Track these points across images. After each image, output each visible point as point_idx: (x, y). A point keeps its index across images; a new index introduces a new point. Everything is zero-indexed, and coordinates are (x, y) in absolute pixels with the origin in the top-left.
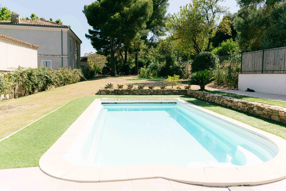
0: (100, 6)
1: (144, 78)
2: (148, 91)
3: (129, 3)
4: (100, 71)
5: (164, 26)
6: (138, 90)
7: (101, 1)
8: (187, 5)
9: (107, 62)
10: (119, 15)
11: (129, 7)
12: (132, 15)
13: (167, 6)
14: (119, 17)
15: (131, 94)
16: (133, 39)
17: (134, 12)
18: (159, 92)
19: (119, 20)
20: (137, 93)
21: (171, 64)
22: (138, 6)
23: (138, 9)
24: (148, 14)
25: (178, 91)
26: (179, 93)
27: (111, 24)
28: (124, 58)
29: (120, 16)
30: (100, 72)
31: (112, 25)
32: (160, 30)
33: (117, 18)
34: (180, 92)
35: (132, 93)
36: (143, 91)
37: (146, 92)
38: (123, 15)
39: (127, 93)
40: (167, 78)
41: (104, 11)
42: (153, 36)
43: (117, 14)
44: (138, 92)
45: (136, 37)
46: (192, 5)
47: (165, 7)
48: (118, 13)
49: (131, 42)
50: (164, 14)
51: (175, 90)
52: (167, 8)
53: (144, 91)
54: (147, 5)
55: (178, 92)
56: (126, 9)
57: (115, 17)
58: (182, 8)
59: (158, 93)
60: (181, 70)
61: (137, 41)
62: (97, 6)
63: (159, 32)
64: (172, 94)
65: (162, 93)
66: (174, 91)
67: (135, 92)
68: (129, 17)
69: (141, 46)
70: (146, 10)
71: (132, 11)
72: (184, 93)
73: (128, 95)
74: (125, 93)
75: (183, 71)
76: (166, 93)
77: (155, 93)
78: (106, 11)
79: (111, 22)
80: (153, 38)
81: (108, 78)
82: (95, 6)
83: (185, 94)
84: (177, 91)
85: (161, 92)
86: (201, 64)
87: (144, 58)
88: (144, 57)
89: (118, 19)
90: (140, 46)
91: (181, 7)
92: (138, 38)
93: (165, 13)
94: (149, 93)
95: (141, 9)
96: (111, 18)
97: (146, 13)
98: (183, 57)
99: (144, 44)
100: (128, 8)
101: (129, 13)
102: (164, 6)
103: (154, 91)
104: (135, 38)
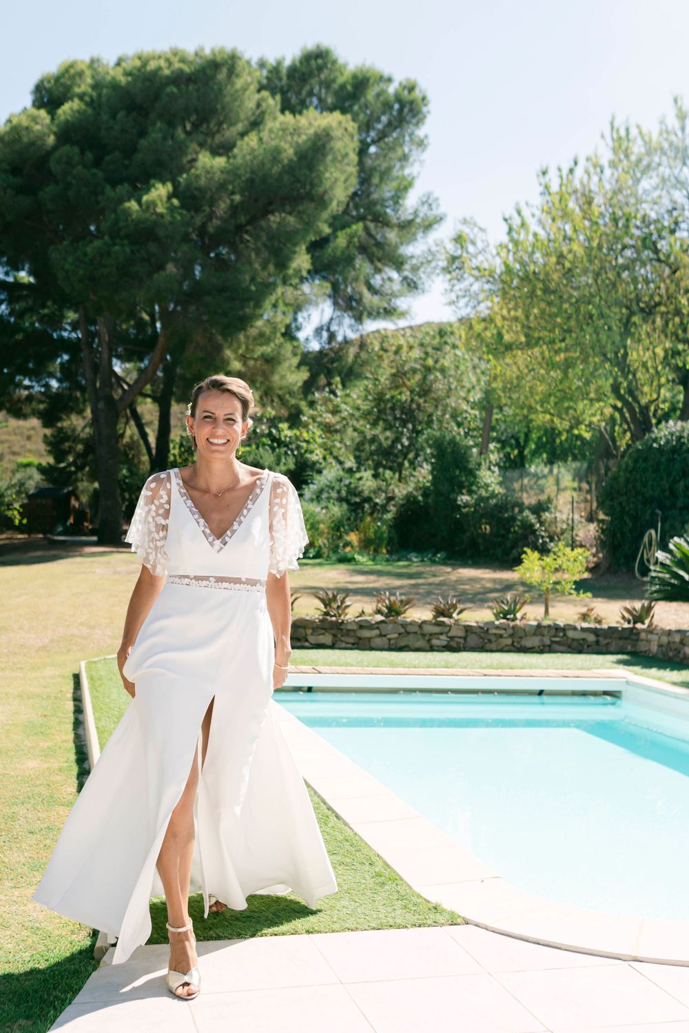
0: (51, 140)
1: (315, 557)
2: (437, 629)
3: (218, 131)
4: (9, 513)
5: (398, 264)
6: (382, 622)
7: (60, 111)
8: (576, 163)
9: (51, 460)
10: (170, 197)
11: (225, 149)
12: (237, 198)
13: (415, 154)
14: (172, 209)
15: (344, 645)
16: (242, 337)
17: (251, 181)
18: (493, 639)
19: (171, 223)
20: (378, 642)
21: (461, 486)
22: (277, 151)
23: (276, 169)
24: (331, 200)
25: (595, 632)
26: (597, 642)
27: (122, 245)
28: (152, 439)
29: (175, 202)
30: (11, 520)
31: (128, 250)
32: (370, 287)
33: (161, 215)
34: (603, 641)
35: (352, 640)
36: (410, 629)
37: (423, 635)
38: (190, 198)
39: (327, 639)
40: (518, 561)
41: (80, 168)
42: (332, 319)
43: (160, 192)
44: (381, 635)
45: (259, 323)
46: (604, 162)
47: (405, 158)
48: (164, 183)
49: (228, 353)
50: (397, 198)
51: (575, 628)
52: (417, 165)
53: (416, 629)
54: (324, 146)
55: (591, 638)
56: (208, 163)
57: (153, 204)
58: (547, 177)
59: (490, 641)
60: (532, 519)
61: (261, 345)
62: (41, 137)
63: (367, 295)
64: (561, 648)
65: (509, 641)
66: (571, 634)
67: (366, 633)
68: (222, 207)
69: (283, 377)
70: (320, 178)
71: (239, 177)
72: (621, 643)
73: (332, 647)
74: (312, 639)
75: (542, 523)
76: (528, 643)
77: (473, 640)
78: (94, 171)
79: (122, 233)
80: (328, 330)
81: (94, 554)
82: (25, 140)
83: (629, 648)
84: (584, 635)
85: (501, 636)
86: (663, 491)
87: (267, 441)
88: (270, 435)
89: (168, 218)
90: (272, 373)
91: (544, 173)
92: (267, 331)
93: (406, 189)
94: (443, 640)
95: (290, 169)
96: (127, 213)
97: (321, 190)
98: (503, 444)
99: (299, 366)
100: (220, 162)
101: (222, 186)
102: (399, 152)
103: (468, 629)
104: (253, 332)
